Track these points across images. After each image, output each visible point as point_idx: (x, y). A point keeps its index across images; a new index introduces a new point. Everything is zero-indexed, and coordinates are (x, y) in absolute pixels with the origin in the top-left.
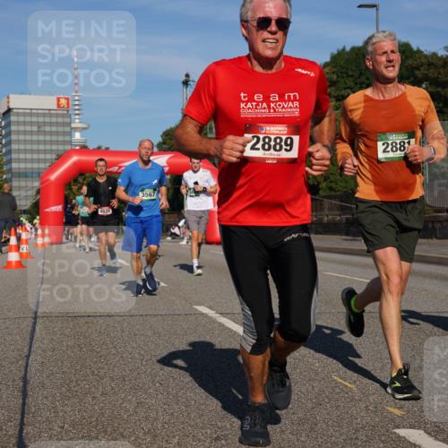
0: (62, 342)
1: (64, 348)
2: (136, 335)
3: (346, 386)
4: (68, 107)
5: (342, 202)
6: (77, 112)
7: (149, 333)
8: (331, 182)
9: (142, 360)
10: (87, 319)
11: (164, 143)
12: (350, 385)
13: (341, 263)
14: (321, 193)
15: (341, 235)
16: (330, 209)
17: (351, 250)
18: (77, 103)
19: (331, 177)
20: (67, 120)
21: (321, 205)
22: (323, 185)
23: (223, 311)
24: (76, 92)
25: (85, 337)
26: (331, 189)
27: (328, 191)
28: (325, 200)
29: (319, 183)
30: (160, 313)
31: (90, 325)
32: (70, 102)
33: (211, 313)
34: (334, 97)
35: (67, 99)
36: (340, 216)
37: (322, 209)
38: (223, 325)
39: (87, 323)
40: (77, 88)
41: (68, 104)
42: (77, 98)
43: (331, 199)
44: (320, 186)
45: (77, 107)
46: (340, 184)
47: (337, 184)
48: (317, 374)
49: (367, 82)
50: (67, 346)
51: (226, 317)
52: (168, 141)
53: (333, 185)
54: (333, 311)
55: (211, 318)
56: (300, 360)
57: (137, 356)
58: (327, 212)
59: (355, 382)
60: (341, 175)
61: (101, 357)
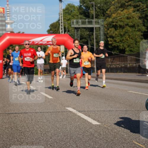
0: (3, 126)
1: (4, 129)
2: (38, 122)
3: (140, 146)
4: (4, 12)
5: (137, 57)
6: (8, 15)
7: (45, 121)
8: (131, 48)
9: (41, 134)
10: (15, 115)
11: (51, 30)
12: (142, 146)
13: (136, 86)
14: (126, 53)
15: (136, 73)
16: (131, 61)
17: (141, 80)
18: (8, 10)
19: (131, 45)
20: (3, 19)
21: (127, 59)
22: (127, 49)
23: (80, 110)
24: (8, 5)
25: (14, 123)
26: (131, 51)
27: (129, 52)
28: (128, 56)
29: (125, 48)
30: (50, 111)
31: (16, 117)
32: (5, 10)
33: (74, 111)
34: (133, 6)
35: (3, 9)
36: (135, 64)
37: (127, 61)
38: (80, 117)
39: (15, 116)
40: (8, 3)
41: (4, 11)
42: (8, 8)
43: (131, 56)
44: (126, 50)
45: (8, 13)
46: (136, 48)
47: (134, 48)
48: (125, 140)
50: (5, 128)
51: (81, 113)
52: (53, 29)
53: (132, 49)
54: (133, 110)
55: (74, 113)
56: (117, 134)
57: (39, 132)
58: (129, 62)
59: (144, 144)
60: (136, 44)
61: (22, 133)
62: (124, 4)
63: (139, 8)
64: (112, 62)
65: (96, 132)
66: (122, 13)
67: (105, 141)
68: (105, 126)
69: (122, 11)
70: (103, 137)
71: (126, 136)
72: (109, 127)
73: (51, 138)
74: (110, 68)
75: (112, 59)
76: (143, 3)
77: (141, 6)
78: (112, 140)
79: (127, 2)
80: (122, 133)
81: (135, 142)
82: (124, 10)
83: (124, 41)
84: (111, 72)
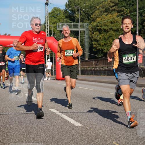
2: (22, 123)
7: (28, 122)
9: (24, 135)
23: (63, 112)
33: (57, 112)
34: (117, 11)
37: (110, 64)
49: (132, 3)
55: (57, 115)
56: (98, 135)
57: (22, 133)
61: (4, 134)
62: (109, 9)
63: (122, 13)
64: (96, 65)
65: (78, 133)
66: (106, 17)
67: (86, 142)
68: (87, 127)
69: (106, 15)
70: (84, 138)
71: (106, 137)
72: (91, 128)
73: (33, 139)
74: (94, 70)
75: (97, 61)
76: (126, 9)
77: (125, 12)
78: (93, 141)
79: (111, 7)
80: (103, 135)
81: (115, 143)
82: (108, 14)
83: (108, 45)
84: (95, 75)
